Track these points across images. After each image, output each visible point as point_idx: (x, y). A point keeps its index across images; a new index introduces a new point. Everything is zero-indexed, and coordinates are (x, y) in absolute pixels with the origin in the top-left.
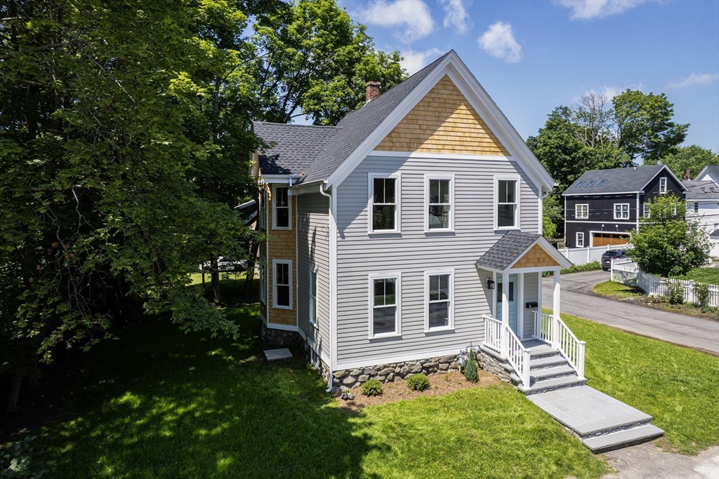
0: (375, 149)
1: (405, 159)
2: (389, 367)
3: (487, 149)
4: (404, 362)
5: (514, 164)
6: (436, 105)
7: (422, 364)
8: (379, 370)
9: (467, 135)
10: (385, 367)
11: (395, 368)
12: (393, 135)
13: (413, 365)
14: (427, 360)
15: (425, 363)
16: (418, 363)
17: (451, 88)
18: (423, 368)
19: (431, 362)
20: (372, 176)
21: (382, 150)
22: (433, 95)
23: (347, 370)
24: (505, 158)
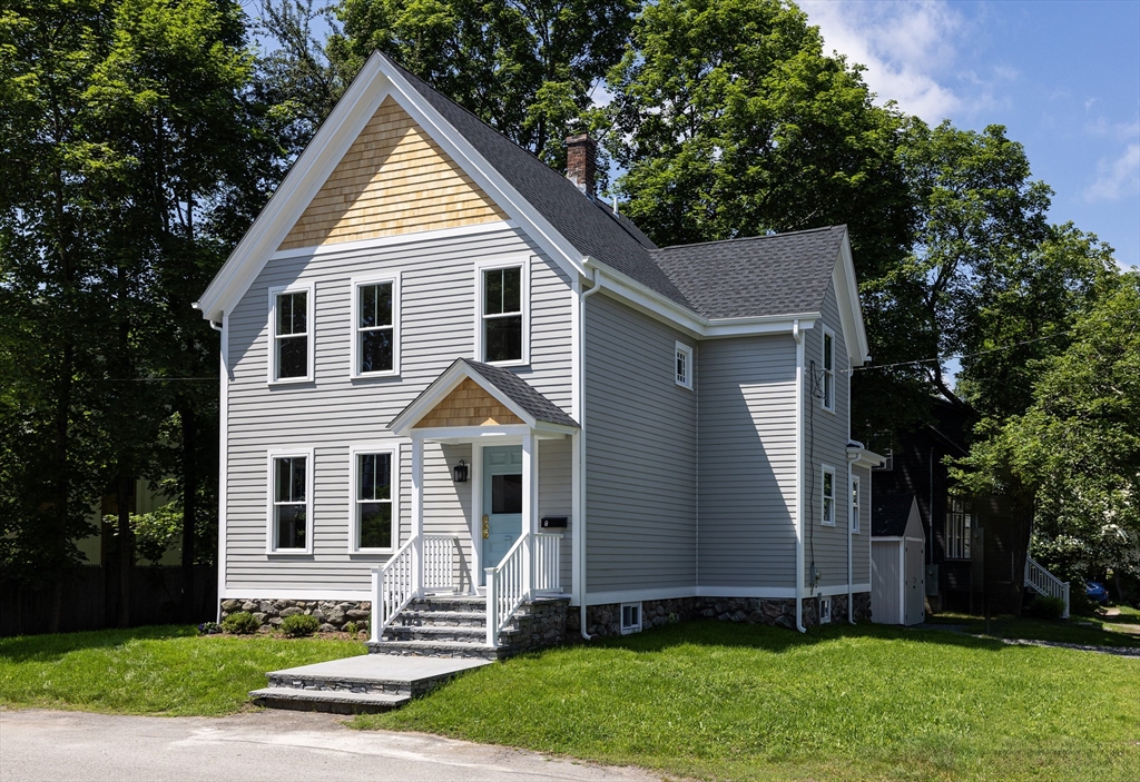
0: (279, 249)
1: (306, 260)
2: (294, 605)
3: (461, 214)
4: (317, 601)
5: (520, 233)
6: (371, 154)
7: (345, 609)
8: (280, 607)
9: (425, 194)
10: (288, 604)
11: (304, 608)
12: (305, 220)
13: (329, 608)
14: (352, 604)
15: (349, 608)
16: (338, 607)
17: (397, 116)
18: (347, 618)
19: (359, 608)
20: (273, 292)
21: (289, 248)
22: (366, 139)
23: (238, 600)
24: (504, 225)
